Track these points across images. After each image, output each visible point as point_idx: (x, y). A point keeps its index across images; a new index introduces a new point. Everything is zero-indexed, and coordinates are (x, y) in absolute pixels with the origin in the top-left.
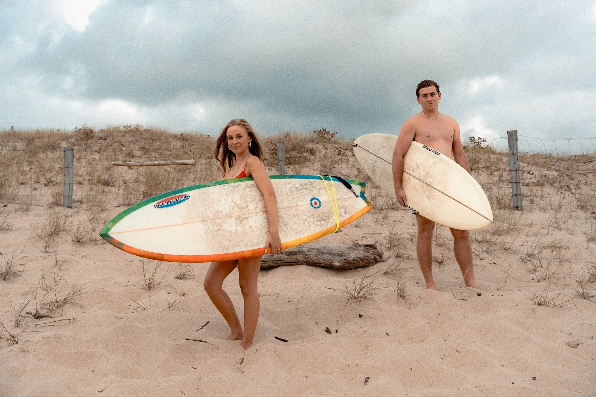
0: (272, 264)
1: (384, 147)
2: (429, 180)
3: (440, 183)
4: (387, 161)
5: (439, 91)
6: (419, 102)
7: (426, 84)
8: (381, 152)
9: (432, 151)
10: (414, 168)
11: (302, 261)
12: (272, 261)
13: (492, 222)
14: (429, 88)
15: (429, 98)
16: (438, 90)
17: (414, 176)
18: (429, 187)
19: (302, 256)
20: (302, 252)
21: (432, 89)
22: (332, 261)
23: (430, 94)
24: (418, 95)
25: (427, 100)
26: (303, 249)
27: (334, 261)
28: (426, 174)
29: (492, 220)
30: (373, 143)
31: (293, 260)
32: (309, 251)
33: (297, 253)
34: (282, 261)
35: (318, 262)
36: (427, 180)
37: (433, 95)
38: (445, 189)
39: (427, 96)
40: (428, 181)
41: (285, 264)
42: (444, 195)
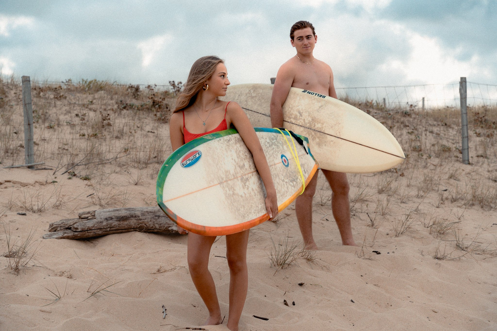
0: (100, 232)
1: (252, 97)
2: (318, 126)
3: (332, 127)
4: (260, 112)
5: (315, 34)
6: (293, 45)
7: (301, 26)
8: (250, 103)
9: (315, 94)
10: (296, 115)
11: (135, 227)
12: (100, 229)
13: (404, 158)
14: (305, 30)
15: (306, 41)
16: (314, 32)
17: (298, 124)
18: (319, 133)
19: (135, 221)
20: (135, 217)
21: (308, 31)
22: (169, 225)
23: (306, 36)
24: (292, 37)
25: (303, 44)
26: (136, 213)
27: (171, 225)
28: (313, 120)
29: (405, 157)
30: (237, 96)
31: (124, 227)
32: (143, 214)
33: (129, 218)
34: (112, 229)
35: (152, 227)
36: (314, 126)
37: (309, 38)
38: (339, 133)
39: (303, 39)
40: (316, 127)
41: (114, 231)
42: (339, 139)
